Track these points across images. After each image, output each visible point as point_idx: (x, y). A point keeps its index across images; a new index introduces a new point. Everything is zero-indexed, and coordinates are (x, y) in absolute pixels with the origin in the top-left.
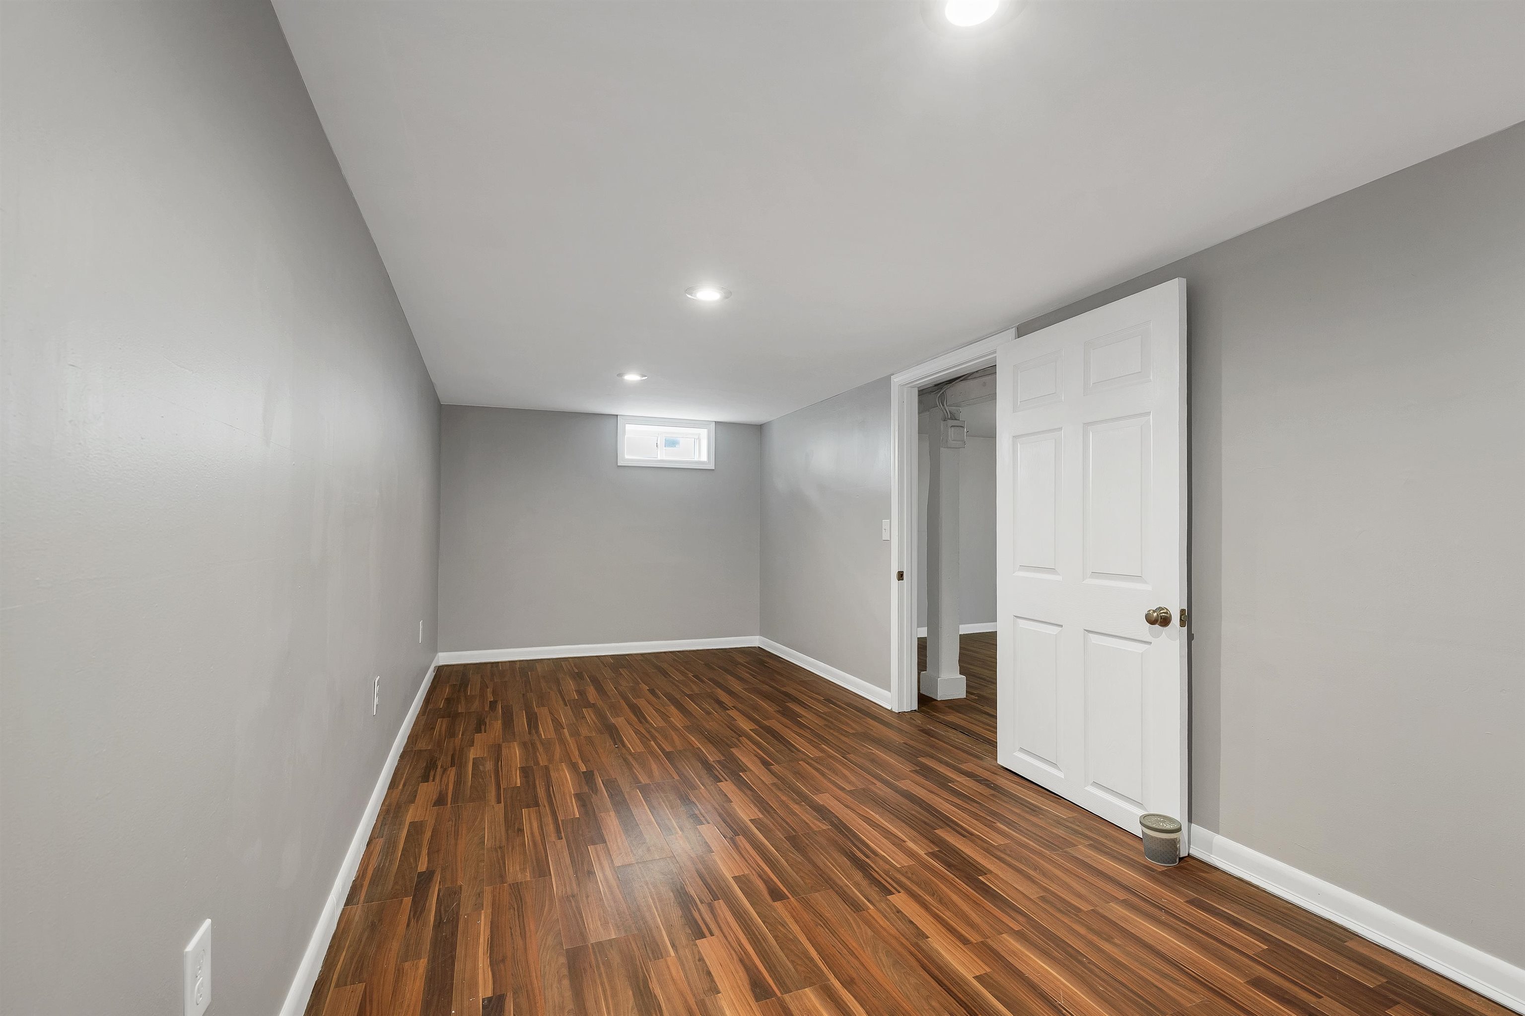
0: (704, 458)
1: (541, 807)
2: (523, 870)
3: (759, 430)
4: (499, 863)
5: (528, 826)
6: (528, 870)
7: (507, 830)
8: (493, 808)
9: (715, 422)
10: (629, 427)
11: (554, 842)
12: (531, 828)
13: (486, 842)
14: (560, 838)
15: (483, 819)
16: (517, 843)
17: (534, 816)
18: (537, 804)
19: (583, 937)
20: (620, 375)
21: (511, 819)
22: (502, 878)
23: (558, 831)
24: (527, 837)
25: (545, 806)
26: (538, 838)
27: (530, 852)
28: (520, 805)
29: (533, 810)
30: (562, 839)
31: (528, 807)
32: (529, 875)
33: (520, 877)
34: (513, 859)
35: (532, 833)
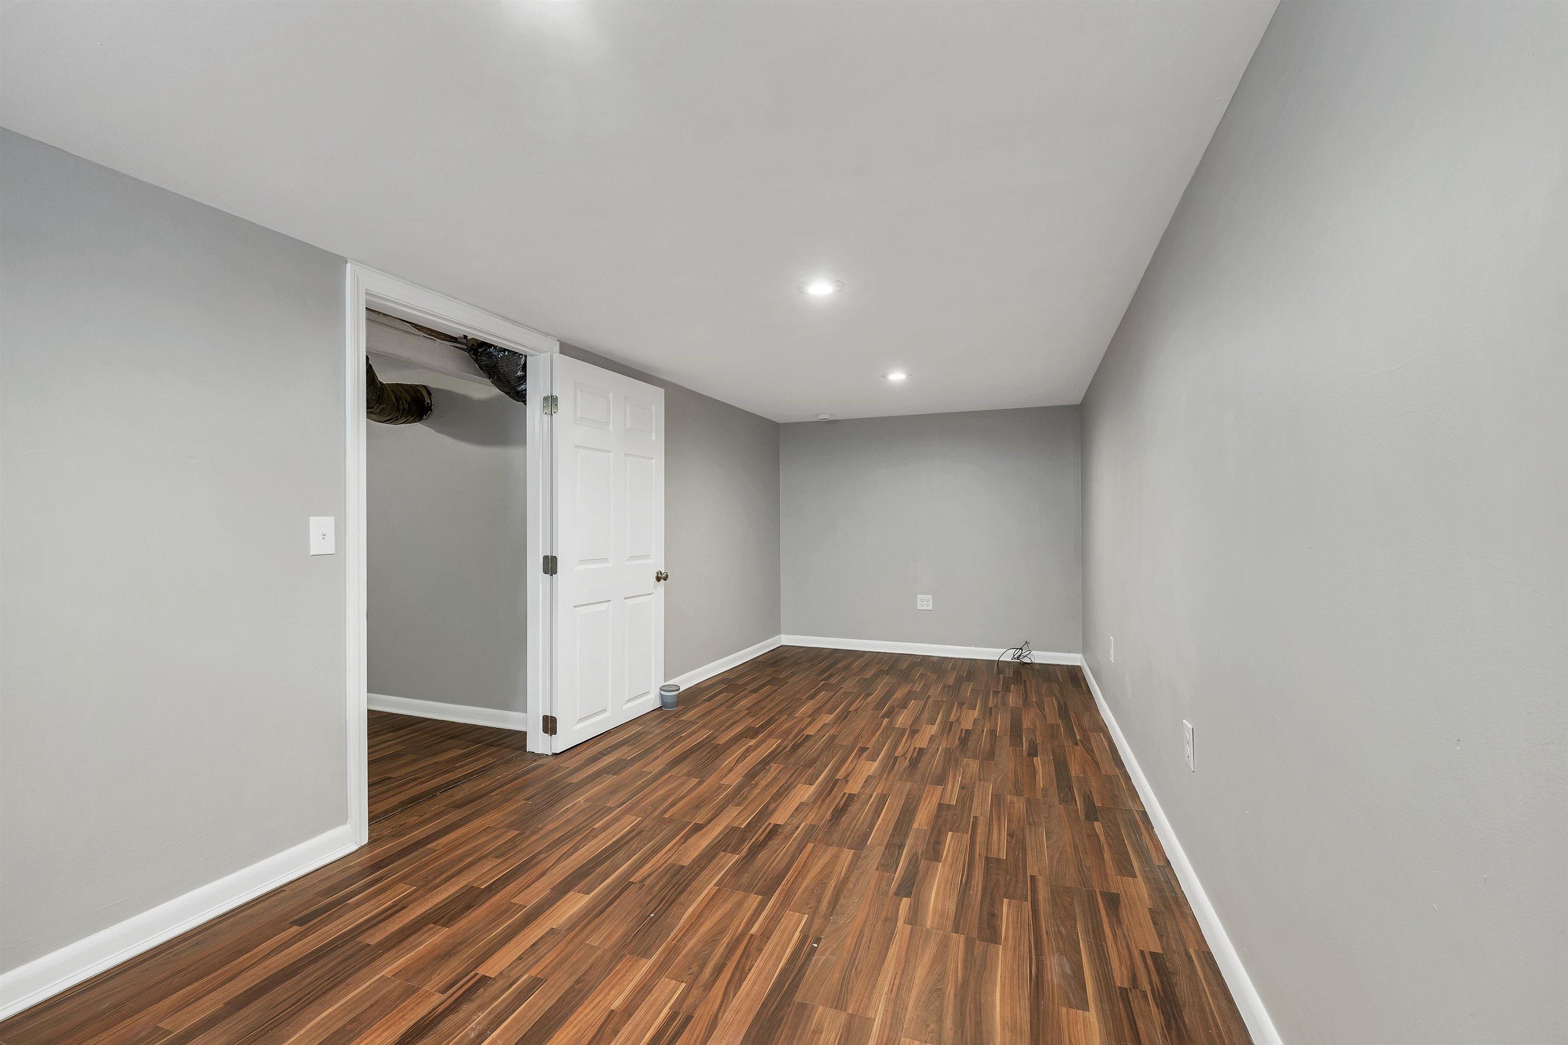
1: (984, 855)
2: (1012, 803)
4: (1032, 813)
5: (1002, 838)
6: (1008, 802)
7: (1024, 838)
8: (1040, 871)
11: (982, 816)
12: (1000, 834)
13: (1044, 833)
14: (976, 818)
15: (1051, 859)
16: (1015, 824)
17: (995, 847)
18: (988, 860)
19: (982, 764)
21: (1019, 850)
22: (1028, 801)
23: (975, 824)
24: (1005, 827)
25: (979, 855)
26: (995, 823)
27: (1004, 815)
28: (1007, 865)
29: (994, 855)
30: (974, 817)
31: (998, 861)
32: (1008, 799)
33: (1015, 799)
34: (1020, 812)
35: (1000, 829)
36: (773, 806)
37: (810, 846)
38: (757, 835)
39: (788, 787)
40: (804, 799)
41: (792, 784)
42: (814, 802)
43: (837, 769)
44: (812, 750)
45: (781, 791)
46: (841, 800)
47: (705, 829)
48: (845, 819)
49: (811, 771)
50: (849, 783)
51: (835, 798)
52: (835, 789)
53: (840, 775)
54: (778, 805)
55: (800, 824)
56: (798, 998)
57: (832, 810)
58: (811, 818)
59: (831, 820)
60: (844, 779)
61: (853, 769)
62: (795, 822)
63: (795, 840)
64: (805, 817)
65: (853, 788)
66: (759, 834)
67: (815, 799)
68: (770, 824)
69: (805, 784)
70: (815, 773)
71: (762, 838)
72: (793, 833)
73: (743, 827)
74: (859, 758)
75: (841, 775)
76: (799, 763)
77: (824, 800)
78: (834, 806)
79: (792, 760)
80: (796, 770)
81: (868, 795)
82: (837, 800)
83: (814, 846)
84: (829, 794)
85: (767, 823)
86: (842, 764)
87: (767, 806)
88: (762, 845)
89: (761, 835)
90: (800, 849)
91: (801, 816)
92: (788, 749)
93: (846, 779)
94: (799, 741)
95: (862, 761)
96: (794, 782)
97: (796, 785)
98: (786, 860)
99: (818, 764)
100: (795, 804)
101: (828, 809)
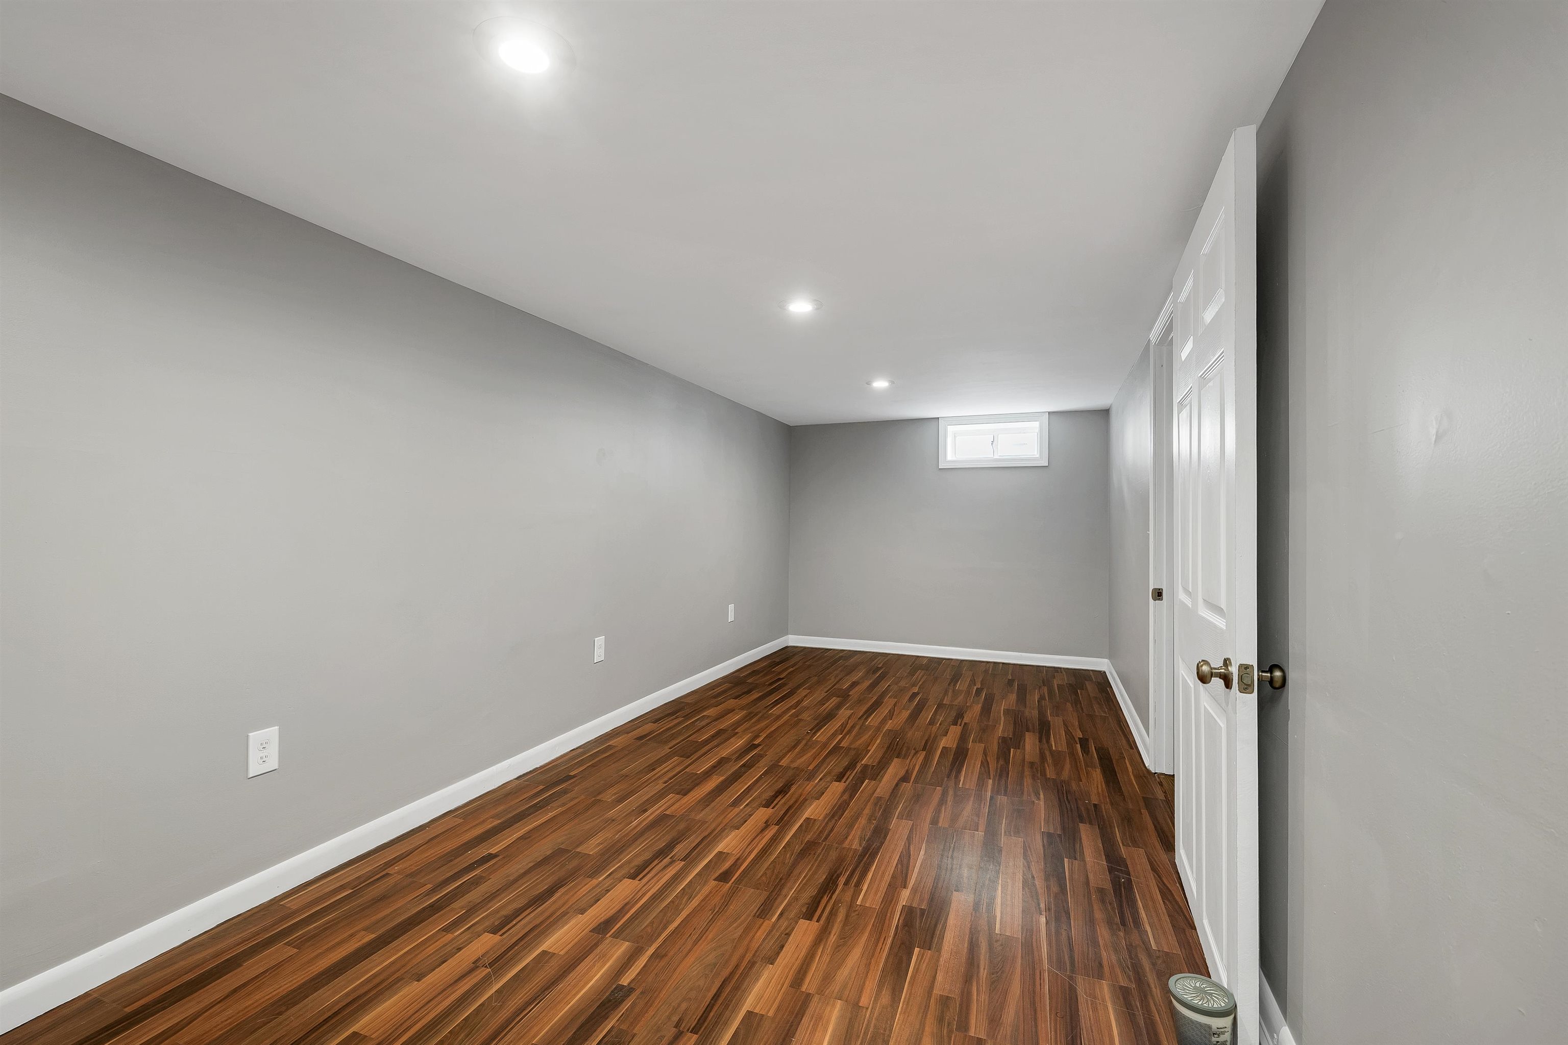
0: (1035, 453)
3: (1105, 413)
9: (1049, 413)
10: (951, 429)
20: (869, 383)
36: (846, 797)
37: (811, 768)
38: (853, 774)
39: (833, 816)
40: (816, 803)
41: (830, 820)
42: (805, 800)
43: (774, 840)
44: (805, 877)
45: (840, 813)
46: (779, 801)
47: (897, 779)
48: (780, 784)
49: (808, 837)
50: (764, 820)
51: (785, 803)
52: (782, 813)
53: (774, 829)
54: (841, 796)
55: (819, 782)
56: (816, 722)
57: (790, 793)
58: (809, 787)
59: (792, 784)
60: (769, 825)
61: (754, 839)
62: (823, 784)
63: (822, 772)
64: (815, 787)
65: (763, 814)
66: (851, 776)
67: (804, 802)
68: (845, 782)
69: (815, 820)
70: (802, 835)
71: (848, 773)
72: (824, 776)
73: (867, 781)
74: (738, 859)
75: (772, 829)
76: (823, 849)
77: (796, 802)
78: (787, 796)
79: (833, 855)
80: (826, 838)
81: (749, 806)
82: (782, 803)
83: (808, 767)
84: (790, 808)
85: (847, 783)
86: (766, 848)
87: (851, 797)
88: (847, 769)
89: (850, 775)
90: (818, 767)
91: (818, 788)
92: (842, 880)
93: (767, 825)
94: (825, 899)
95: (736, 853)
96: (827, 823)
97: (825, 818)
98: (828, 760)
99: (798, 848)
100: (824, 798)
101: (793, 794)
